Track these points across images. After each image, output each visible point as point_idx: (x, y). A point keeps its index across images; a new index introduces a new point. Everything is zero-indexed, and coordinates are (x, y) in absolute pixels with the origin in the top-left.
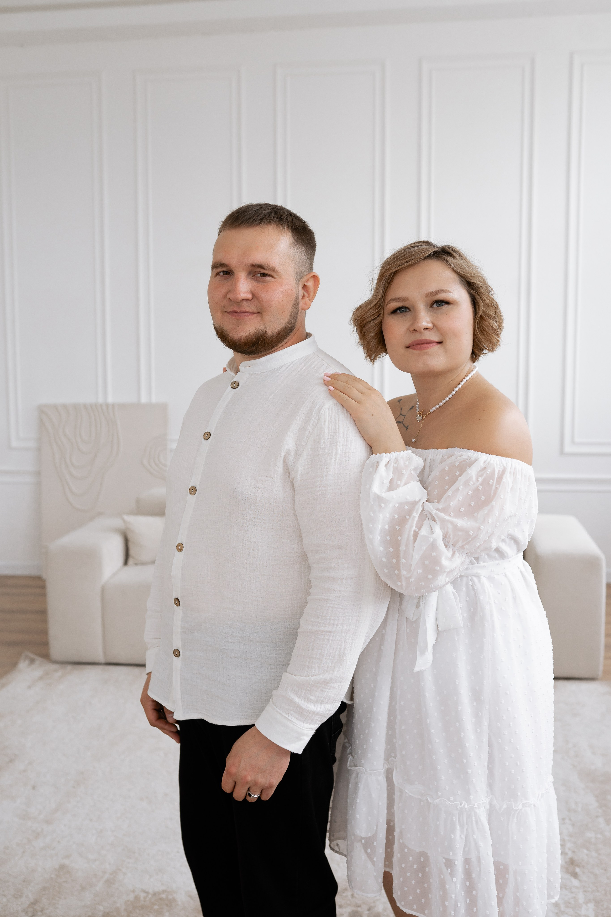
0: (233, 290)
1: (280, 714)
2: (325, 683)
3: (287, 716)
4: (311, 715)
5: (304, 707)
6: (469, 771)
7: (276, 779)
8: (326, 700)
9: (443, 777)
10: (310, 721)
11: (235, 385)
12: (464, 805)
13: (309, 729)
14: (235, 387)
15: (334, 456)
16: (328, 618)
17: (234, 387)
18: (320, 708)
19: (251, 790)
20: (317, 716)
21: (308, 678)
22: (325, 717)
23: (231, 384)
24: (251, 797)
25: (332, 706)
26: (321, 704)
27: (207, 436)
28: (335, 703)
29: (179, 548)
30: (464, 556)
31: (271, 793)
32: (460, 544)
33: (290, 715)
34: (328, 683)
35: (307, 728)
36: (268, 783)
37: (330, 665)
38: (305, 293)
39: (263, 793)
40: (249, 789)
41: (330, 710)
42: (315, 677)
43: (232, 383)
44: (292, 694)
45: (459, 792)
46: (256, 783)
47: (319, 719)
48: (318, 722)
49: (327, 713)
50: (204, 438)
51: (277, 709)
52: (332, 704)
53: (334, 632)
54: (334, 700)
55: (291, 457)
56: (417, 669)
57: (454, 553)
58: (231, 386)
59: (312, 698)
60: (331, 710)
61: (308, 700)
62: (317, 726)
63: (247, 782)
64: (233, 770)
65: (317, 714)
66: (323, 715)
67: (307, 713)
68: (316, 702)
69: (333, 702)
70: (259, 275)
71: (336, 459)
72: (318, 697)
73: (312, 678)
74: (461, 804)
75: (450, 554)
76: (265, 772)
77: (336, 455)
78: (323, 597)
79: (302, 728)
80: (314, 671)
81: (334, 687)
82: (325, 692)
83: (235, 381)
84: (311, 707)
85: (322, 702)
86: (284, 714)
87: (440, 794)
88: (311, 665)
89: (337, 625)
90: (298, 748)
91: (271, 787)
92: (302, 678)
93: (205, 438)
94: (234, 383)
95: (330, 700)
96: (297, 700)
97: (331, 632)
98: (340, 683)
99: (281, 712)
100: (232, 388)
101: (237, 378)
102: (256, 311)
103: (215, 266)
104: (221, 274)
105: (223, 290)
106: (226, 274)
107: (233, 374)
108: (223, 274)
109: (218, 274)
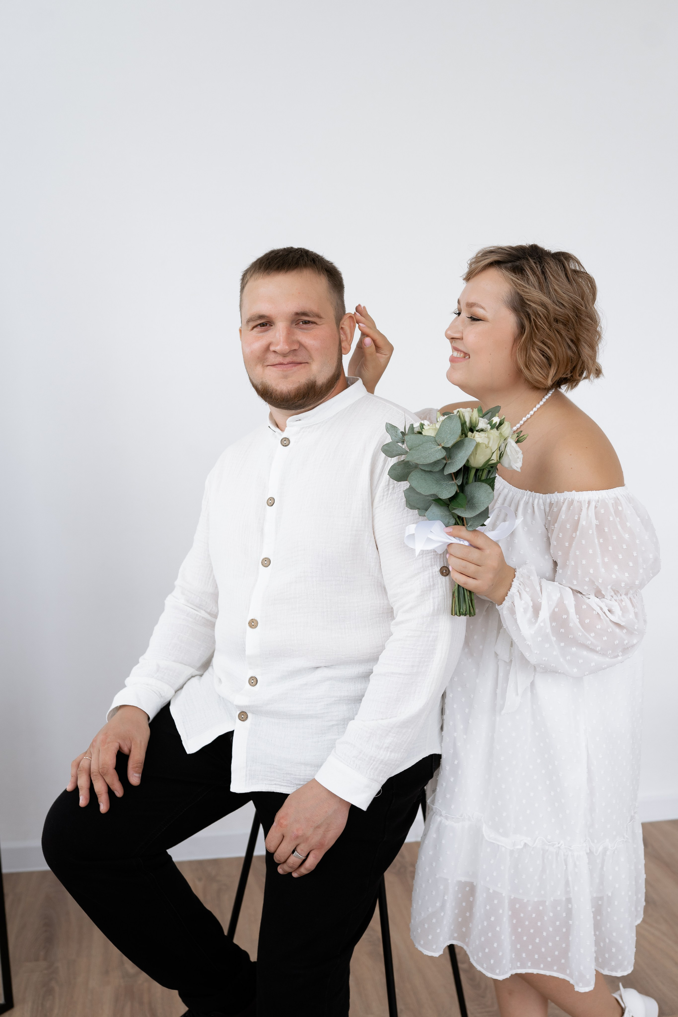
11: (285, 442)
14: (286, 444)
17: (285, 445)
19: (298, 848)
27: (270, 501)
29: (253, 624)
38: (343, 336)
40: (296, 847)
43: (282, 440)
46: (306, 840)
50: (268, 505)
93: (270, 504)
94: (284, 439)
100: (283, 446)
101: (285, 435)
102: (303, 361)
103: (250, 320)
104: (259, 326)
105: (264, 343)
106: (264, 327)
107: (277, 430)
108: (261, 327)
109: (255, 327)
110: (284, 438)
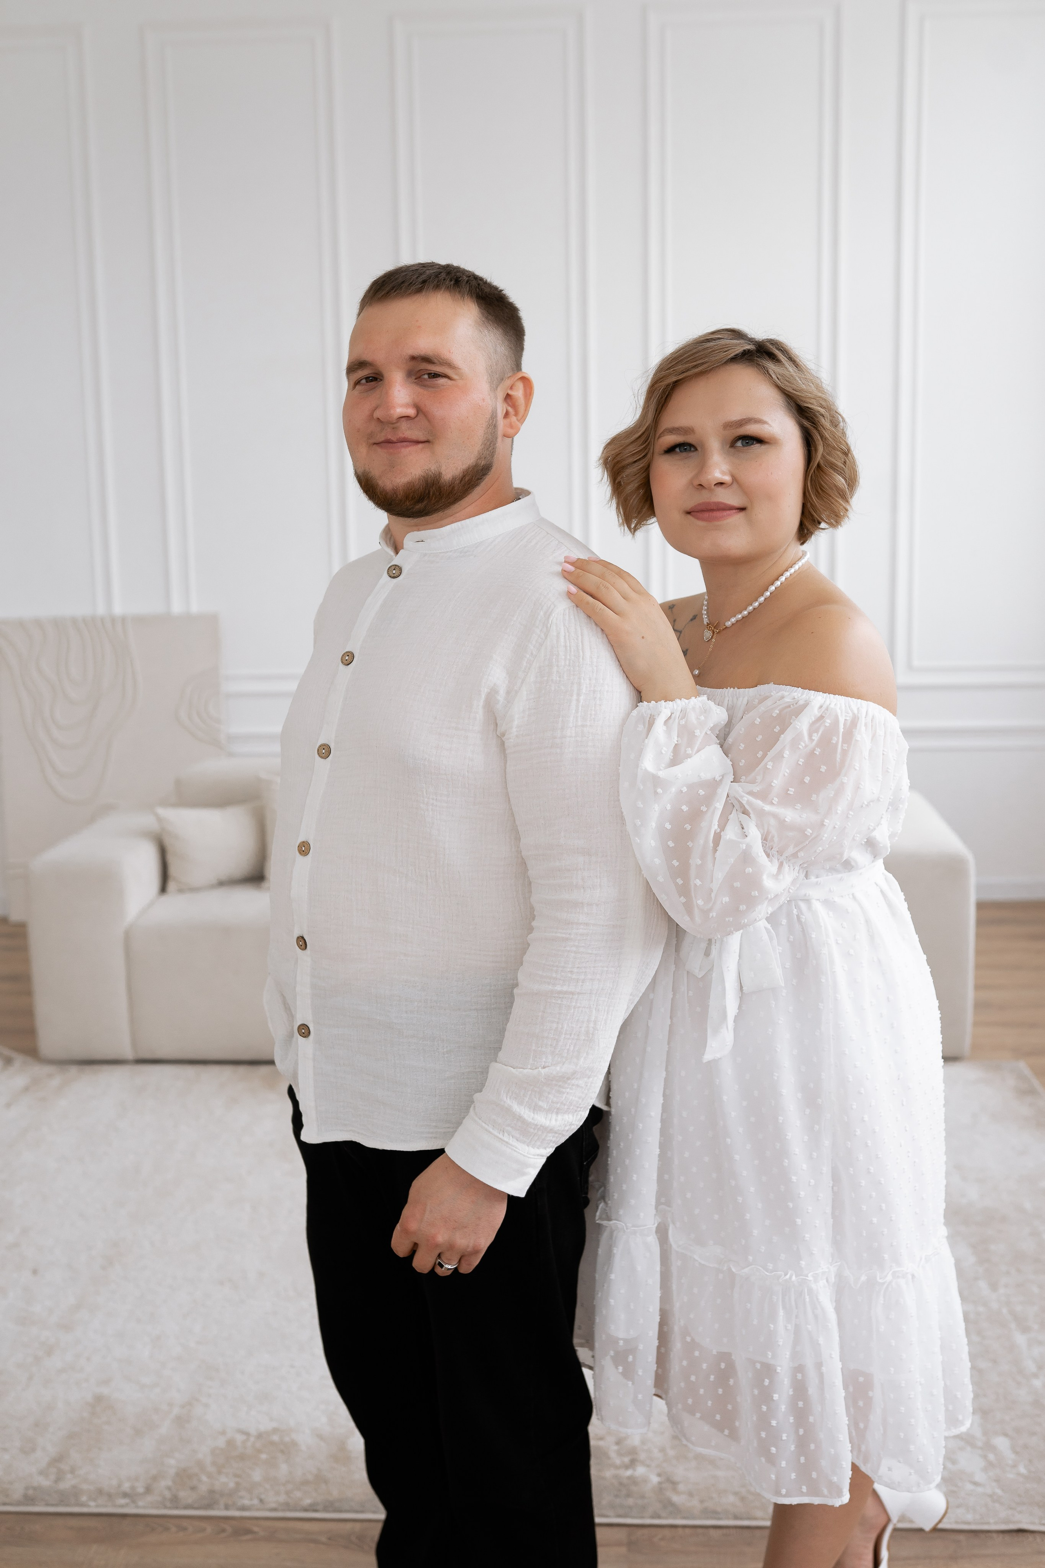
0: (386, 402)
1: (489, 1132)
2: (565, 1079)
3: (501, 1136)
4: (540, 1133)
5: (530, 1120)
6: (799, 1220)
7: (484, 1239)
8: (566, 1107)
9: (755, 1232)
10: (538, 1143)
11: (395, 572)
12: (791, 1277)
13: (538, 1155)
14: (395, 575)
15: (575, 697)
16: (569, 970)
17: (393, 575)
18: (556, 1120)
19: (443, 1257)
20: (550, 1135)
21: (536, 1071)
22: (563, 1135)
23: (388, 569)
24: (443, 1269)
25: (575, 1116)
26: (557, 1113)
27: (347, 658)
28: (580, 1112)
29: (304, 850)
31: (476, 1261)
32: (791, 850)
33: (506, 1134)
34: (568, 1079)
35: (534, 1155)
36: (471, 1245)
37: (572, 1048)
38: (509, 408)
39: (463, 1262)
40: (439, 1256)
41: (571, 1124)
42: (547, 1069)
43: (390, 568)
44: (508, 1099)
45: (783, 1257)
46: (451, 1247)
47: (554, 1139)
48: (551, 1144)
49: (567, 1128)
50: (342, 663)
51: (484, 1124)
52: (576, 1114)
53: (579, 994)
54: (578, 1107)
55: (501, 697)
56: (707, 1057)
57: (783, 865)
58: (388, 573)
59: (541, 1103)
60: (573, 1125)
61: (536, 1108)
62: (550, 1151)
63: (437, 1246)
64: (413, 1226)
65: (551, 1130)
66: (560, 1132)
67: (534, 1129)
68: (549, 1111)
69: (576, 1111)
70: (425, 376)
71: (578, 700)
72: (552, 1102)
73: (543, 1071)
74: (786, 1274)
75: (775, 867)
76: (466, 1227)
77: (579, 695)
78: (559, 935)
79: (526, 1154)
80: (544, 1060)
81: (578, 1086)
82: (564, 1093)
83: (395, 565)
84: (541, 1119)
85: (558, 1111)
86: (496, 1133)
87: (751, 1258)
88: (540, 1049)
89: (583, 981)
90: (519, 1187)
91: (475, 1252)
92: (525, 1071)
93: (345, 662)
94: (393, 568)
95: (571, 1107)
96: (516, 1108)
97: (572, 993)
98: (589, 1077)
99: (491, 1130)
100: (391, 577)
101: (397, 560)
102: (422, 438)
103: (352, 369)
104: (364, 381)
105: (367, 407)
106: (372, 381)
107: (391, 552)
108: (367, 382)
109: (357, 383)
110: (393, 565)
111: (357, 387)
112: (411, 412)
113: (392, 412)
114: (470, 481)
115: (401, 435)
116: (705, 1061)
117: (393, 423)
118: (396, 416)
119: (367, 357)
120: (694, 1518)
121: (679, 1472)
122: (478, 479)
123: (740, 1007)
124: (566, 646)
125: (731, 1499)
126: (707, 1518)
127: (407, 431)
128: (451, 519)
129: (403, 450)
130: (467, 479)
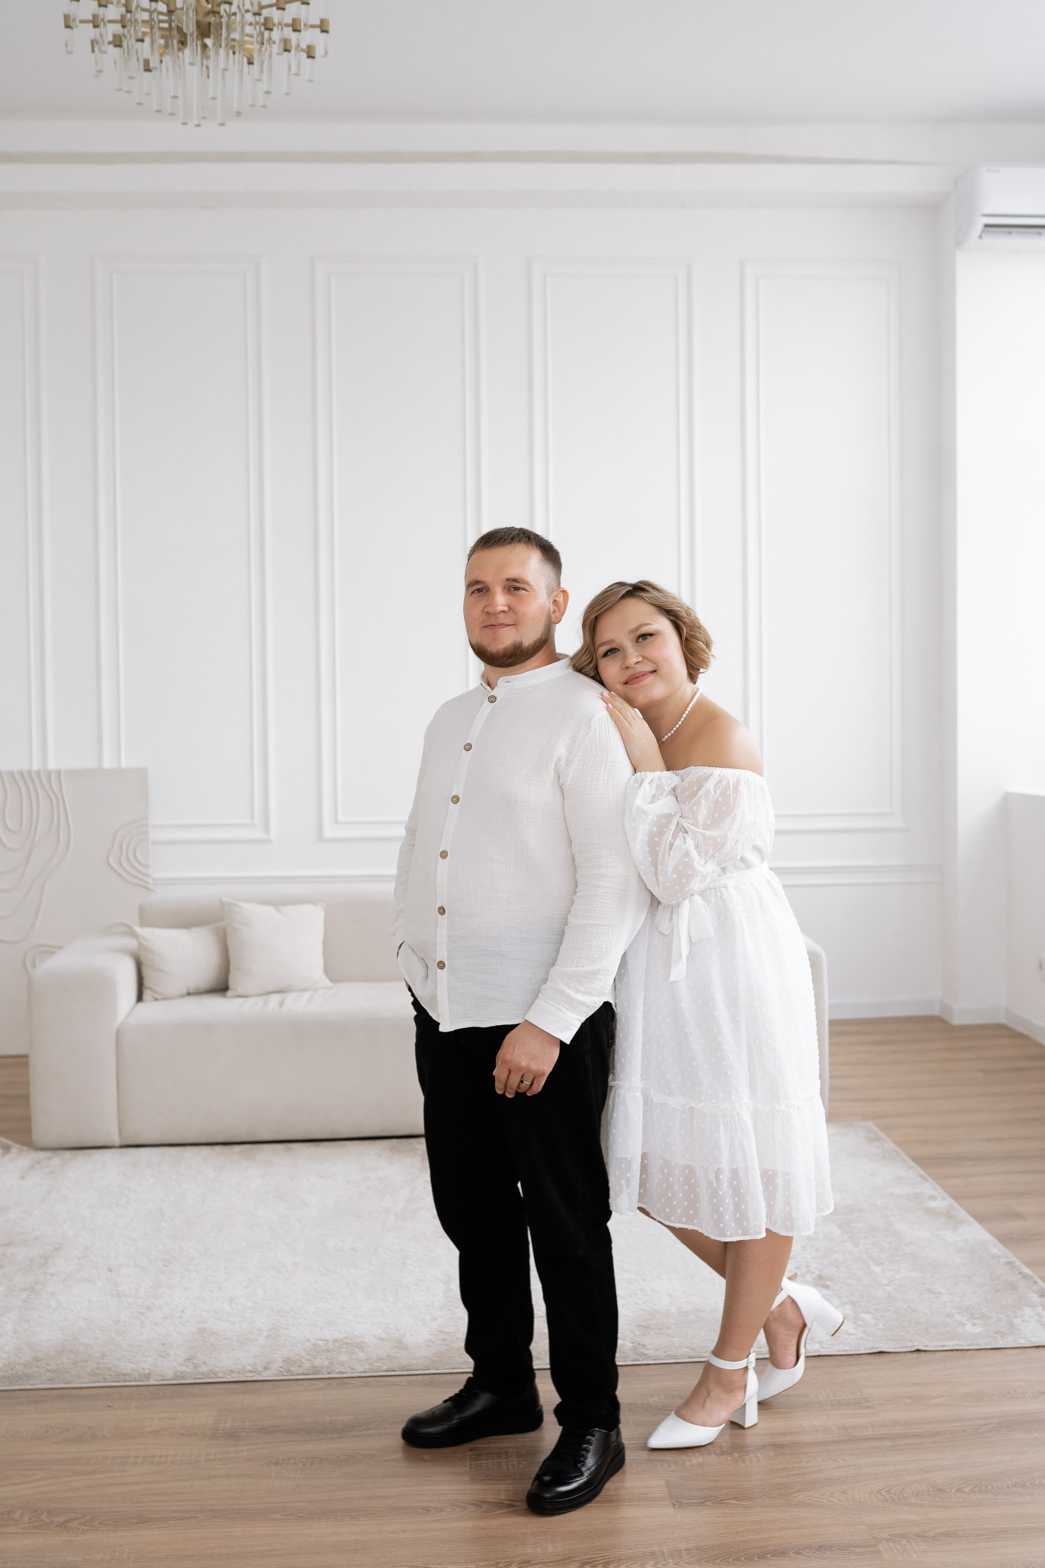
0: (492, 603)
1: (550, 1005)
3: (558, 1007)
4: (579, 1006)
6: (729, 1073)
7: (548, 1068)
8: (594, 992)
9: (705, 1082)
10: (578, 1012)
11: (492, 699)
12: (726, 1106)
13: (577, 1020)
14: (492, 701)
15: (604, 764)
18: (588, 999)
19: (524, 1077)
20: (584, 1008)
21: (578, 969)
22: (591, 1009)
23: (488, 698)
25: (598, 999)
26: (589, 995)
27: (468, 747)
29: (443, 855)
30: (715, 864)
32: (711, 852)
33: (561, 1006)
34: (596, 975)
36: (540, 1070)
37: (598, 956)
38: (555, 607)
39: (535, 1082)
40: (522, 1077)
41: (596, 1003)
42: (584, 967)
44: (563, 985)
45: (721, 1095)
46: (529, 1071)
47: (586, 1011)
48: (585, 1016)
49: (594, 1005)
50: (465, 749)
51: (548, 1000)
53: (603, 926)
55: (563, 763)
56: (672, 979)
57: (707, 861)
58: (488, 700)
59: (581, 989)
61: (578, 991)
62: (583, 1020)
63: (521, 1069)
64: (509, 1056)
65: (585, 1005)
66: (590, 1007)
67: (576, 1003)
68: (585, 993)
69: (599, 996)
70: (512, 589)
71: (606, 766)
72: (587, 988)
73: (582, 969)
74: (723, 1105)
75: (703, 862)
76: (537, 1059)
77: (606, 763)
79: (571, 1018)
80: (583, 962)
81: (601, 980)
82: (593, 983)
83: (492, 696)
84: (580, 997)
86: (555, 1005)
87: (703, 1098)
88: (580, 956)
89: (605, 919)
90: (567, 1038)
91: (543, 1075)
92: (572, 969)
93: (467, 749)
95: (597, 993)
96: (567, 991)
97: (599, 925)
98: (607, 975)
99: (552, 1003)
100: (490, 702)
101: (493, 693)
102: (511, 623)
103: (469, 586)
104: (476, 592)
105: (480, 606)
106: (480, 592)
107: (488, 688)
108: (478, 592)
109: (473, 592)
111: (473, 595)
112: (506, 609)
113: (497, 609)
114: (537, 647)
115: (500, 622)
116: (670, 981)
117: (495, 614)
118: (499, 611)
119: (481, 578)
120: (661, 1360)
121: (646, 1341)
122: (541, 647)
123: (690, 952)
124: (600, 736)
125: (685, 1350)
126: (671, 1359)
127: (502, 619)
128: (525, 669)
129: (500, 630)
130: (536, 646)
